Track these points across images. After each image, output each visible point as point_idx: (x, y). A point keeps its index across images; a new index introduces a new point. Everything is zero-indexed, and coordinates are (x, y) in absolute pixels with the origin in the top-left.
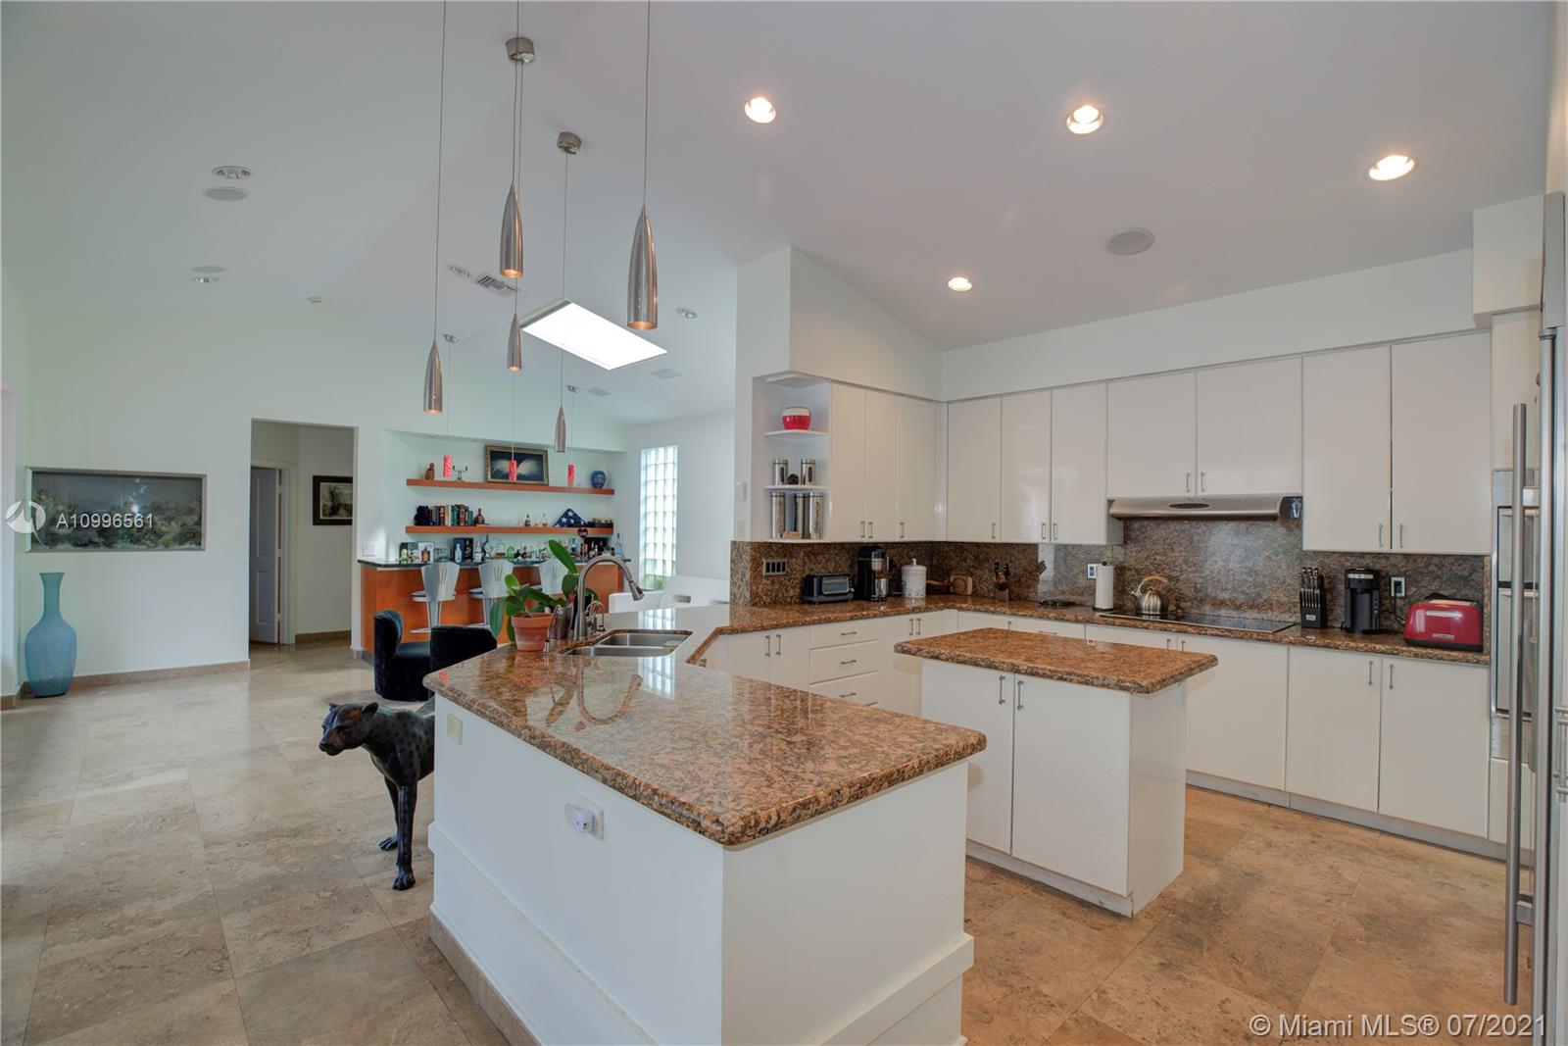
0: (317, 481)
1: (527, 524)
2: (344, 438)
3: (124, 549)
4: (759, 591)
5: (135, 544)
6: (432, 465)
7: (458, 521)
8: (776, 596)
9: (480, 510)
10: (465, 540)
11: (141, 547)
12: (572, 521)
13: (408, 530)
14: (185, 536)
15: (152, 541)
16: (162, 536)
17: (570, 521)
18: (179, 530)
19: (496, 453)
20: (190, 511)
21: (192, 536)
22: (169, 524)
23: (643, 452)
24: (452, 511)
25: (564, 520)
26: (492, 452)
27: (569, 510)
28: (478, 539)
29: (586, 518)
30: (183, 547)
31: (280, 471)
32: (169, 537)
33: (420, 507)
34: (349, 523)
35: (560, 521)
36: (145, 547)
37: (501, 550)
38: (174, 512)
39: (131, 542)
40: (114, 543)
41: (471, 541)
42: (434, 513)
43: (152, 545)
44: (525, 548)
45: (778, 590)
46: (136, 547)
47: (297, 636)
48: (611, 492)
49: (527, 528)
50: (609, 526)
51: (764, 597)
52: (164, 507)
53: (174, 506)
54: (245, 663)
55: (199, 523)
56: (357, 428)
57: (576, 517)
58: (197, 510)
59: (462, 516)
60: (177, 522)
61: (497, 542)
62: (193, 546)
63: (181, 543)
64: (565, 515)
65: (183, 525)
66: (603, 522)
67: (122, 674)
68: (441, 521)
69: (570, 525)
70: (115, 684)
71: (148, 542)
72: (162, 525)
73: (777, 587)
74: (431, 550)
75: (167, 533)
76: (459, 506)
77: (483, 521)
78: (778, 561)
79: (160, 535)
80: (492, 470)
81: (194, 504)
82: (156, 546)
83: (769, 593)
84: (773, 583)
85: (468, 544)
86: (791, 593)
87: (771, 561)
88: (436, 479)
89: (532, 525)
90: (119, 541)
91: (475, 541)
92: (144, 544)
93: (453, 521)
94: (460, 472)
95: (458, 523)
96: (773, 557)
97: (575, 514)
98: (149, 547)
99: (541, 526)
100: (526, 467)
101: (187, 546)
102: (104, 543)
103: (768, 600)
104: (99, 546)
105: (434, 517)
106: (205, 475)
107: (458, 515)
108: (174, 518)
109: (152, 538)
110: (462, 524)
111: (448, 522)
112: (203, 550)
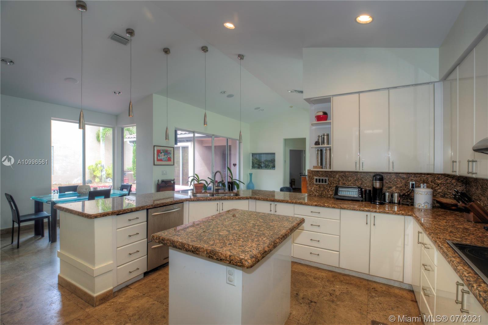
3: (264, 169)
4: (312, 190)
5: (266, 168)
8: (321, 193)
15: (268, 168)
30: (272, 169)
32: (271, 167)
45: (323, 191)
51: (315, 193)
65: (273, 164)
72: (270, 164)
73: (322, 189)
78: (322, 178)
79: (269, 166)
83: (318, 191)
84: (320, 187)
86: (331, 193)
87: (318, 178)
96: (320, 176)
103: (317, 194)
104: (260, 168)
112: (274, 170)
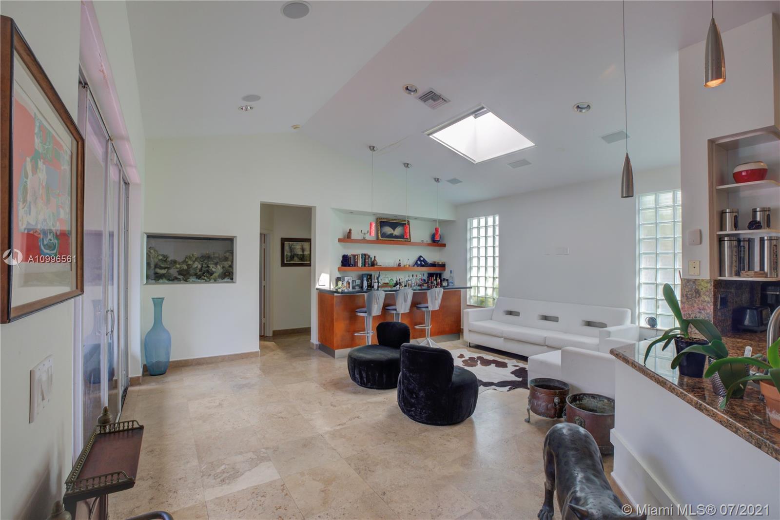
0: (283, 240)
1: (399, 265)
2: (305, 214)
3: (194, 282)
5: (199, 279)
6: (350, 230)
7: (364, 264)
9: (375, 257)
10: (368, 275)
11: (202, 281)
12: (423, 263)
13: (339, 269)
14: (225, 274)
15: (208, 277)
16: (213, 274)
17: (421, 262)
18: (222, 271)
19: (383, 222)
20: (226, 259)
21: (228, 275)
22: (216, 266)
23: (468, 220)
24: (362, 258)
25: (419, 262)
26: (381, 222)
27: (421, 256)
28: (375, 274)
29: (430, 260)
30: (223, 281)
31: (264, 235)
32: (216, 275)
33: (344, 255)
34: (310, 265)
35: (416, 263)
36: (204, 281)
37: (387, 281)
38: (217, 259)
39: (197, 278)
40: (189, 278)
41: (371, 275)
42: (352, 258)
43: (208, 280)
44: (400, 279)
46: (199, 280)
47: (274, 332)
48: (444, 245)
49: (399, 268)
50: (443, 266)
52: (212, 256)
53: (217, 255)
54: (258, 352)
55: (231, 266)
56: (315, 207)
57: (424, 261)
58: (230, 258)
59: (367, 261)
60: (220, 265)
61: (384, 276)
62: (229, 280)
63: (223, 278)
64: (419, 259)
65: (223, 267)
66: (440, 263)
67: (194, 359)
68: (355, 264)
69: (422, 266)
70: (190, 366)
71: (206, 278)
72: (213, 267)
74: (350, 281)
75: (215, 272)
76: (365, 255)
77: (377, 264)
79: (211, 274)
80: (381, 232)
81: (227, 255)
82: (210, 280)
85: (370, 277)
88: (352, 238)
89: (402, 265)
90: (190, 277)
91: (373, 276)
92: (204, 279)
93: (362, 264)
94: (365, 234)
95: (365, 266)
97: (424, 259)
98: (206, 281)
99: (408, 266)
100: (398, 231)
101: (226, 280)
102: (183, 279)
104: (180, 281)
105: (352, 262)
106: (235, 237)
107: (365, 260)
108: (218, 263)
109: (207, 275)
110: (367, 266)
111: (360, 264)
112: (234, 283)
